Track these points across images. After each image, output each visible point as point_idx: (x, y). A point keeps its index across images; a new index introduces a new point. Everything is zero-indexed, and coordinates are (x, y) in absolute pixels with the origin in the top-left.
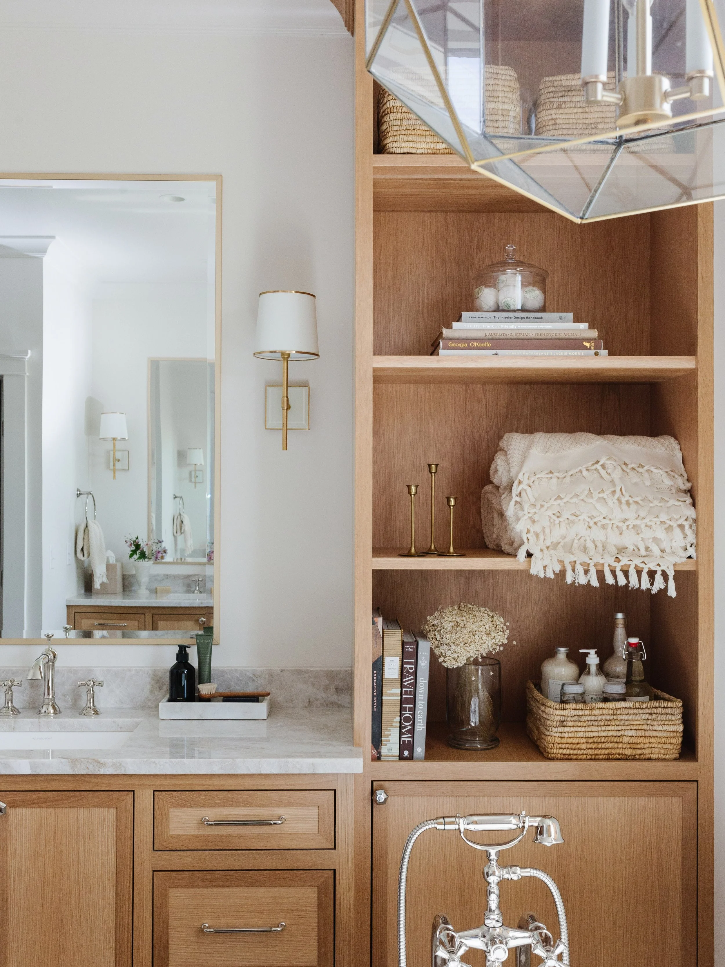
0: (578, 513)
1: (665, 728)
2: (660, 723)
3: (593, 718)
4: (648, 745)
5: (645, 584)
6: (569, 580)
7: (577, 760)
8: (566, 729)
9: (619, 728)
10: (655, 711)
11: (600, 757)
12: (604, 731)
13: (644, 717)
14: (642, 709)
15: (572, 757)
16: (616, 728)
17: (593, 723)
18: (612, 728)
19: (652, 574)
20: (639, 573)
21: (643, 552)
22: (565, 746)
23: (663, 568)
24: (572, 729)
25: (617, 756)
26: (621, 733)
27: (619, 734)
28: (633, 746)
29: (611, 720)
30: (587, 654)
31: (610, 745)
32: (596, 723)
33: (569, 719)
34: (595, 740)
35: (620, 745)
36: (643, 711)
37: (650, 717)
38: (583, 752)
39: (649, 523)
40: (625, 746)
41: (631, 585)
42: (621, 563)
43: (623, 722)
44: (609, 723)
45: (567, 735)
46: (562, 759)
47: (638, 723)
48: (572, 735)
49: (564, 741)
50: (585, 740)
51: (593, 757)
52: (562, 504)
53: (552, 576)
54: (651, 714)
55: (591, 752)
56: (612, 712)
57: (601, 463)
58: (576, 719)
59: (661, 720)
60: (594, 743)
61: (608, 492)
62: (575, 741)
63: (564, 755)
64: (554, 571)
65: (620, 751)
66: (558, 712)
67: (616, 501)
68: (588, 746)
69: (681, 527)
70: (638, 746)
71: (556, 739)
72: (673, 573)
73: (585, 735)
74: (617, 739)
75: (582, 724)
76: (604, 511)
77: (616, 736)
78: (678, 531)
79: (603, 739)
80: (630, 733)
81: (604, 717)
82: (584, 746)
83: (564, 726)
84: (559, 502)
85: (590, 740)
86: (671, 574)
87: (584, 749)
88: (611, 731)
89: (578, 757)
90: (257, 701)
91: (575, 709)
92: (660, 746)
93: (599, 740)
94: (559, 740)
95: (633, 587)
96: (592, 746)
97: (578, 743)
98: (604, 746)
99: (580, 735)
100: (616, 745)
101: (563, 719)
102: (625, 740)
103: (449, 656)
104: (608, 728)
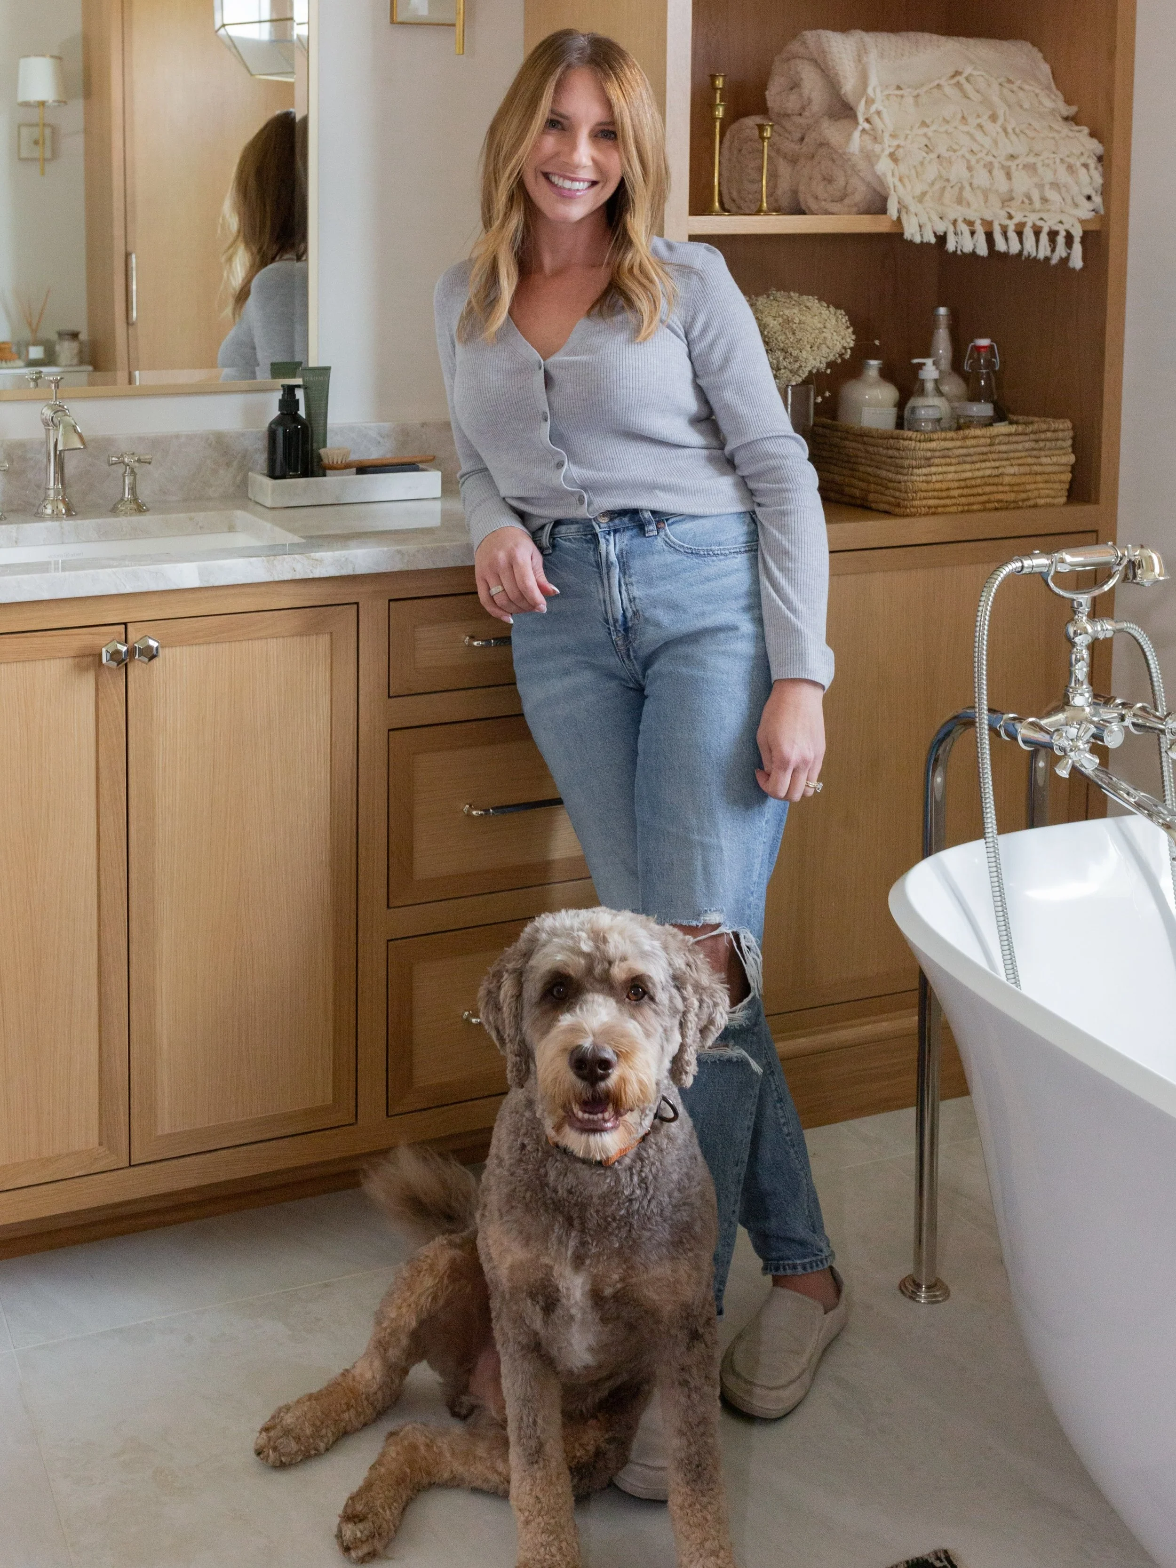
0: (955, 147)
1: (1055, 459)
2: (1047, 453)
3: (964, 451)
4: (1033, 486)
5: (1044, 251)
6: (951, 246)
7: (946, 513)
8: (934, 469)
9: (997, 464)
10: (1043, 436)
11: (975, 507)
12: (978, 470)
13: (1027, 445)
14: (1026, 434)
15: (940, 510)
16: (993, 464)
17: (965, 458)
18: (988, 464)
19: (1053, 235)
20: (1037, 233)
21: (1037, 204)
22: (930, 494)
23: (1067, 226)
24: (940, 469)
25: (996, 504)
26: (1000, 470)
27: (995, 472)
28: (1016, 488)
29: (986, 454)
30: (921, 366)
31: (988, 489)
32: (969, 459)
33: (937, 454)
34: (969, 483)
35: (1000, 488)
36: (1027, 438)
37: (1036, 446)
38: (954, 501)
39: (1047, 161)
40: (1007, 488)
41: (1025, 253)
42: (1016, 220)
43: (1001, 455)
44: (985, 457)
45: (934, 478)
46: (926, 514)
47: (1019, 454)
48: (940, 477)
49: (931, 486)
50: (956, 484)
51: (966, 508)
52: (930, 134)
53: (933, 240)
54: (1036, 441)
55: (964, 500)
56: (988, 441)
57: (965, 75)
58: (945, 454)
59: (1050, 449)
60: (967, 487)
61: (986, 117)
62: (944, 486)
63: (929, 507)
64: (935, 233)
65: (1000, 497)
66: (923, 445)
67: (1000, 130)
68: (960, 491)
69: (1086, 166)
70: (1022, 488)
71: (920, 485)
72: (1081, 233)
73: (956, 476)
74: (996, 480)
75: (953, 461)
76: (987, 142)
77: (995, 476)
78: (1083, 171)
79: (979, 481)
80: (1011, 470)
81: (979, 450)
82: (955, 493)
83: (929, 466)
84: (925, 130)
85: (962, 484)
86: (1077, 233)
87: (954, 497)
88: (986, 469)
89: (948, 509)
90: (417, 469)
91: (945, 439)
92: (1047, 485)
93: (973, 482)
94: (924, 486)
95: (1029, 256)
96: (965, 491)
97: (948, 489)
98: (980, 490)
99: (950, 476)
100: (994, 489)
101: (929, 454)
102: (1007, 480)
103: (785, 368)
104: (984, 465)
